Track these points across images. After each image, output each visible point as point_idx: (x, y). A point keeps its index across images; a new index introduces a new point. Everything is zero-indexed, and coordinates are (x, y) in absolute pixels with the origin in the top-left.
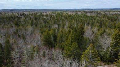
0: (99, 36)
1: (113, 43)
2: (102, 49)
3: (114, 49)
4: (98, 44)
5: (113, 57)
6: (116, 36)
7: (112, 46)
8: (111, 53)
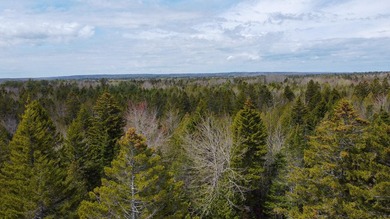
0: (184, 136)
1: (238, 153)
2: (200, 183)
3: (245, 173)
4: (185, 166)
5: (247, 208)
6: (245, 122)
7: (236, 164)
8: (237, 196)
